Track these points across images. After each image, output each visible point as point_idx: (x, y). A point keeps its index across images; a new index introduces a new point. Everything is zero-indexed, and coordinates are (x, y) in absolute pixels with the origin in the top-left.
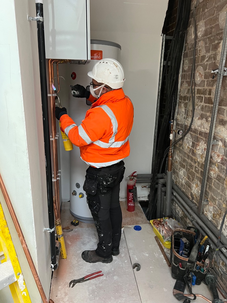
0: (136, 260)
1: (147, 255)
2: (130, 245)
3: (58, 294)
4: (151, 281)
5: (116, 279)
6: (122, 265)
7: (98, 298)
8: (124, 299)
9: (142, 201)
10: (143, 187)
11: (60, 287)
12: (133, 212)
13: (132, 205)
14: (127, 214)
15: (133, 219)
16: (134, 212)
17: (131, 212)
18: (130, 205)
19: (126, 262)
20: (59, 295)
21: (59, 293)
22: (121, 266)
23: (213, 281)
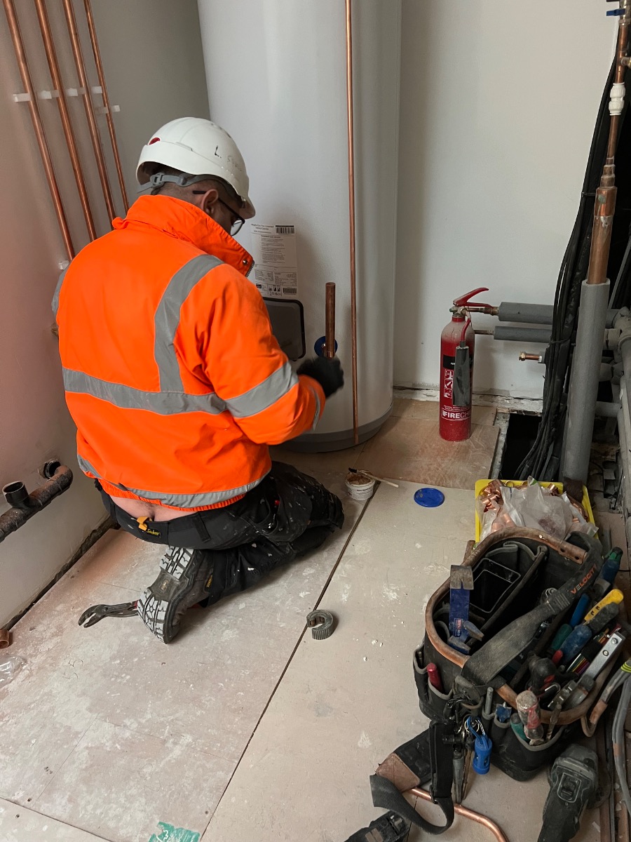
0: (338, 598)
1: (393, 596)
2: (357, 547)
3: (40, 623)
4: (335, 690)
5: (226, 641)
6: (283, 603)
7: (128, 677)
8: (199, 713)
9: (525, 411)
10: (523, 360)
11: (59, 608)
12: (456, 443)
13: (452, 415)
14: (430, 446)
15: (440, 466)
16: (463, 443)
17: (451, 442)
18: (447, 417)
19: (302, 595)
20: (40, 628)
21: (45, 622)
22: (278, 603)
23: (573, 796)
